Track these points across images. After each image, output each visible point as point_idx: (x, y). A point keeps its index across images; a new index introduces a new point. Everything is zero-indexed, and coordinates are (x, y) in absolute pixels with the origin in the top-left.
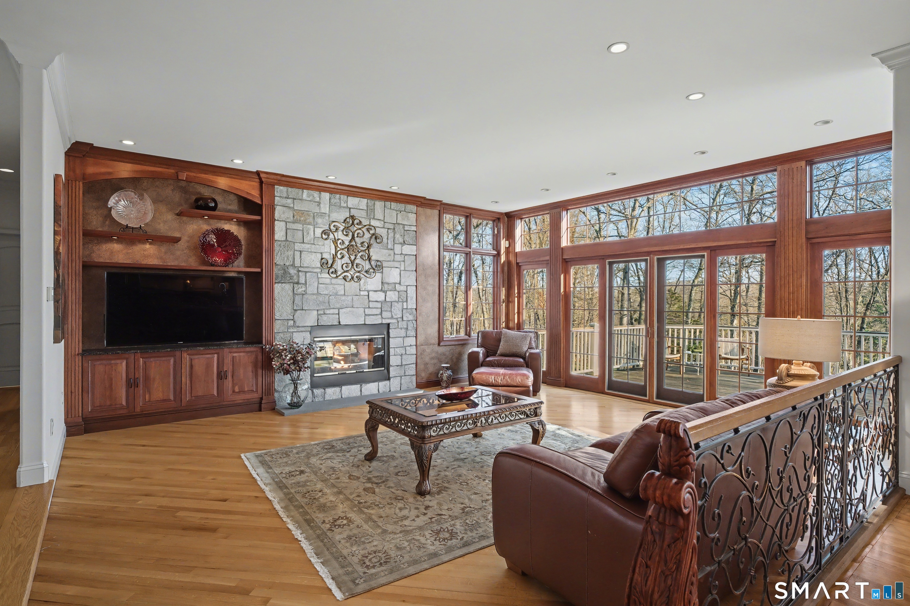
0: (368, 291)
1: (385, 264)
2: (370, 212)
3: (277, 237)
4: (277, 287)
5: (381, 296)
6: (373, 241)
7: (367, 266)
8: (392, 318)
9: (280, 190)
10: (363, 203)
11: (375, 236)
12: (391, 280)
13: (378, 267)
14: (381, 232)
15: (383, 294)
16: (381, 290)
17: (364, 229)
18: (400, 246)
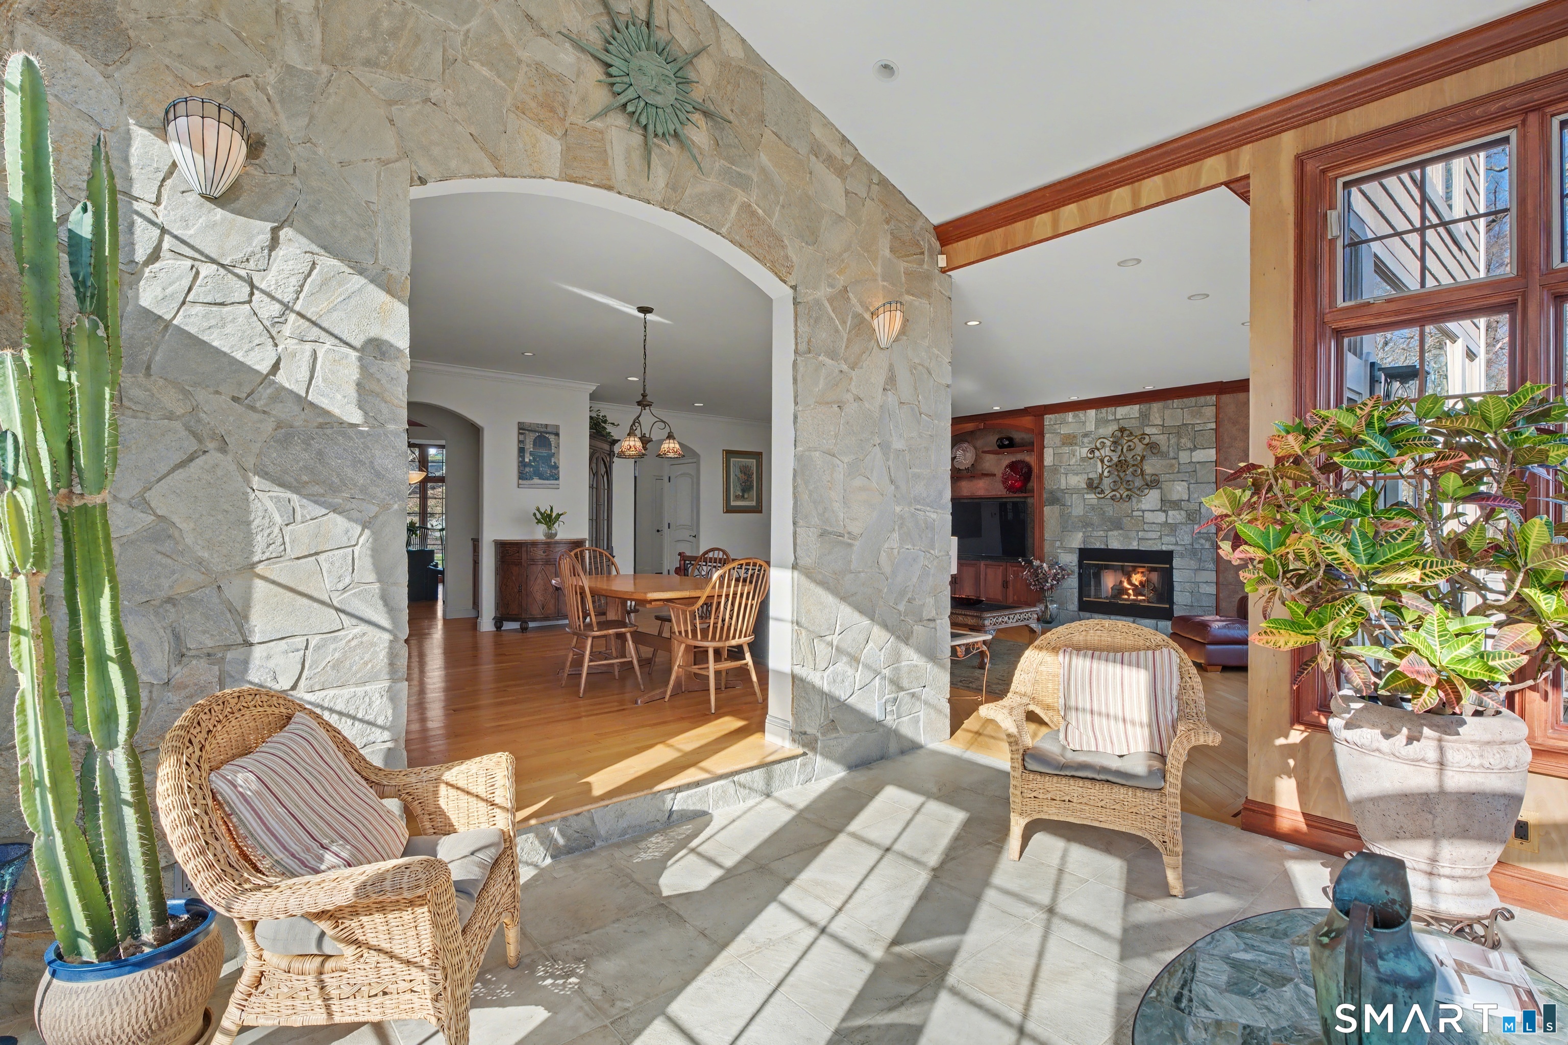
0: (1143, 511)
1: (1162, 478)
2: (1144, 417)
3: (1046, 464)
4: (1047, 510)
5: (1161, 517)
6: (1147, 453)
7: (1138, 482)
8: (1177, 544)
9: (1049, 419)
10: (1133, 411)
11: (1153, 447)
12: (1175, 497)
13: (1154, 483)
14: (1161, 440)
15: (1164, 515)
16: (1161, 510)
17: (1136, 441)
18: (1188, 452)
